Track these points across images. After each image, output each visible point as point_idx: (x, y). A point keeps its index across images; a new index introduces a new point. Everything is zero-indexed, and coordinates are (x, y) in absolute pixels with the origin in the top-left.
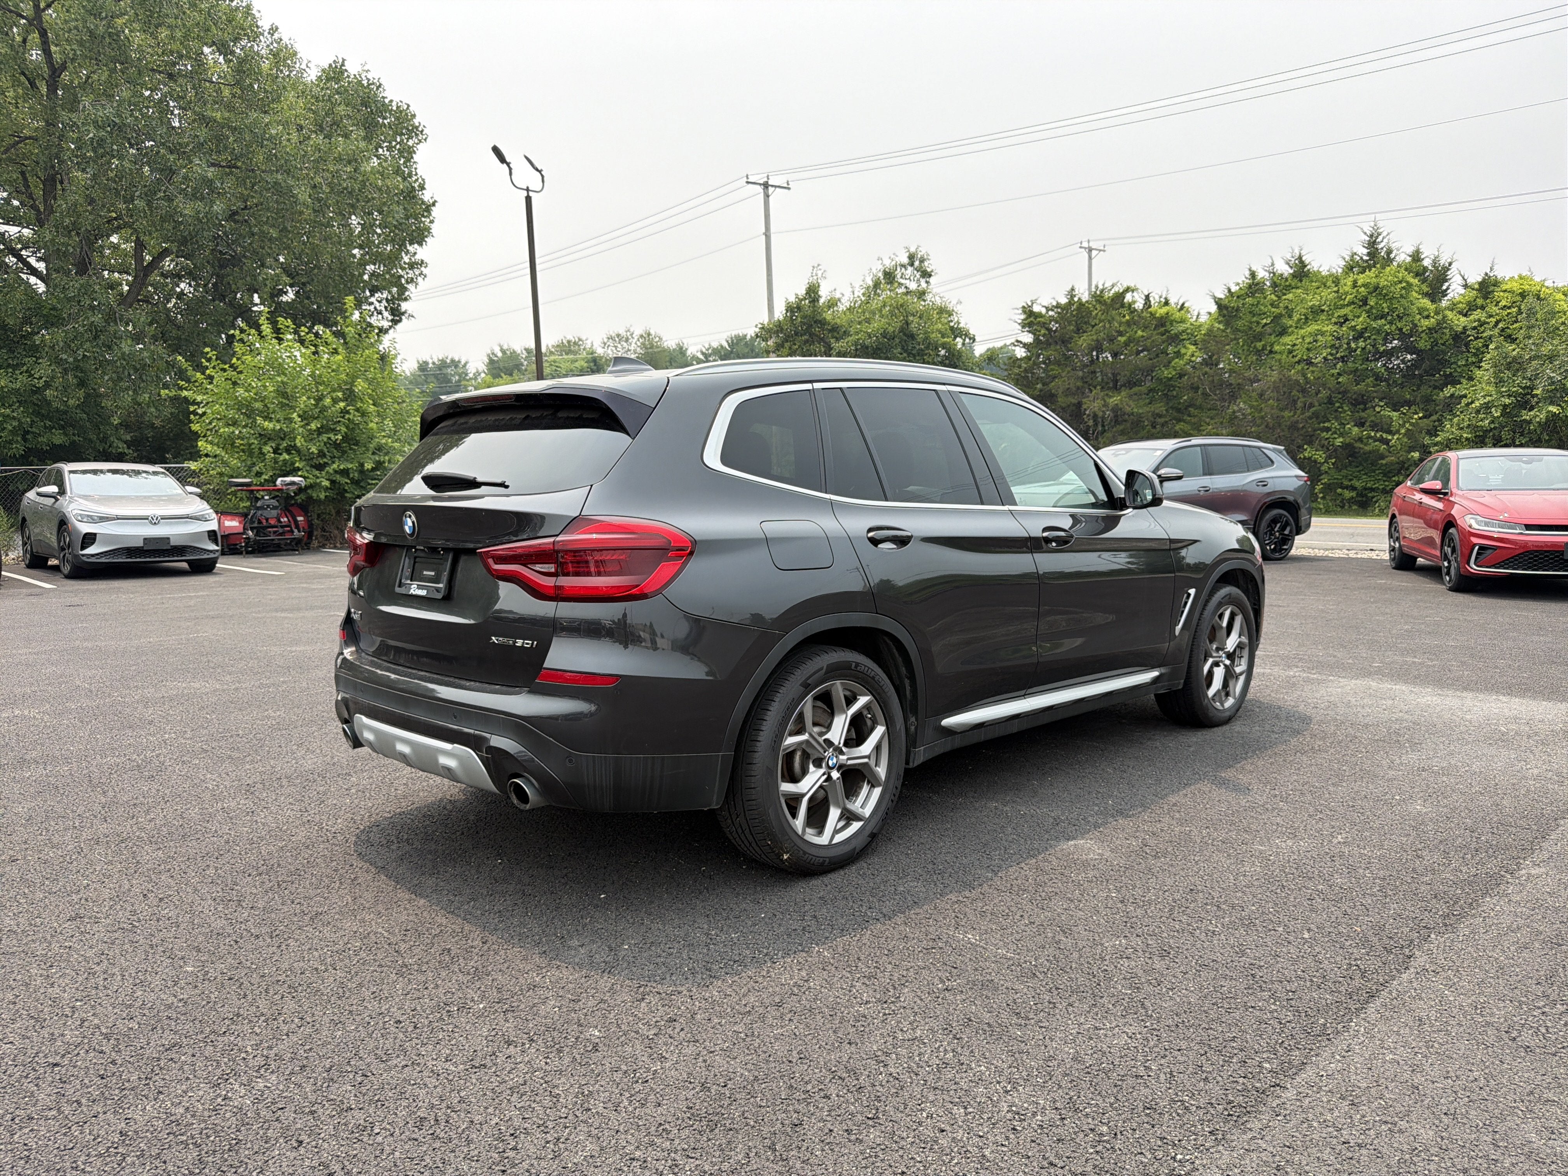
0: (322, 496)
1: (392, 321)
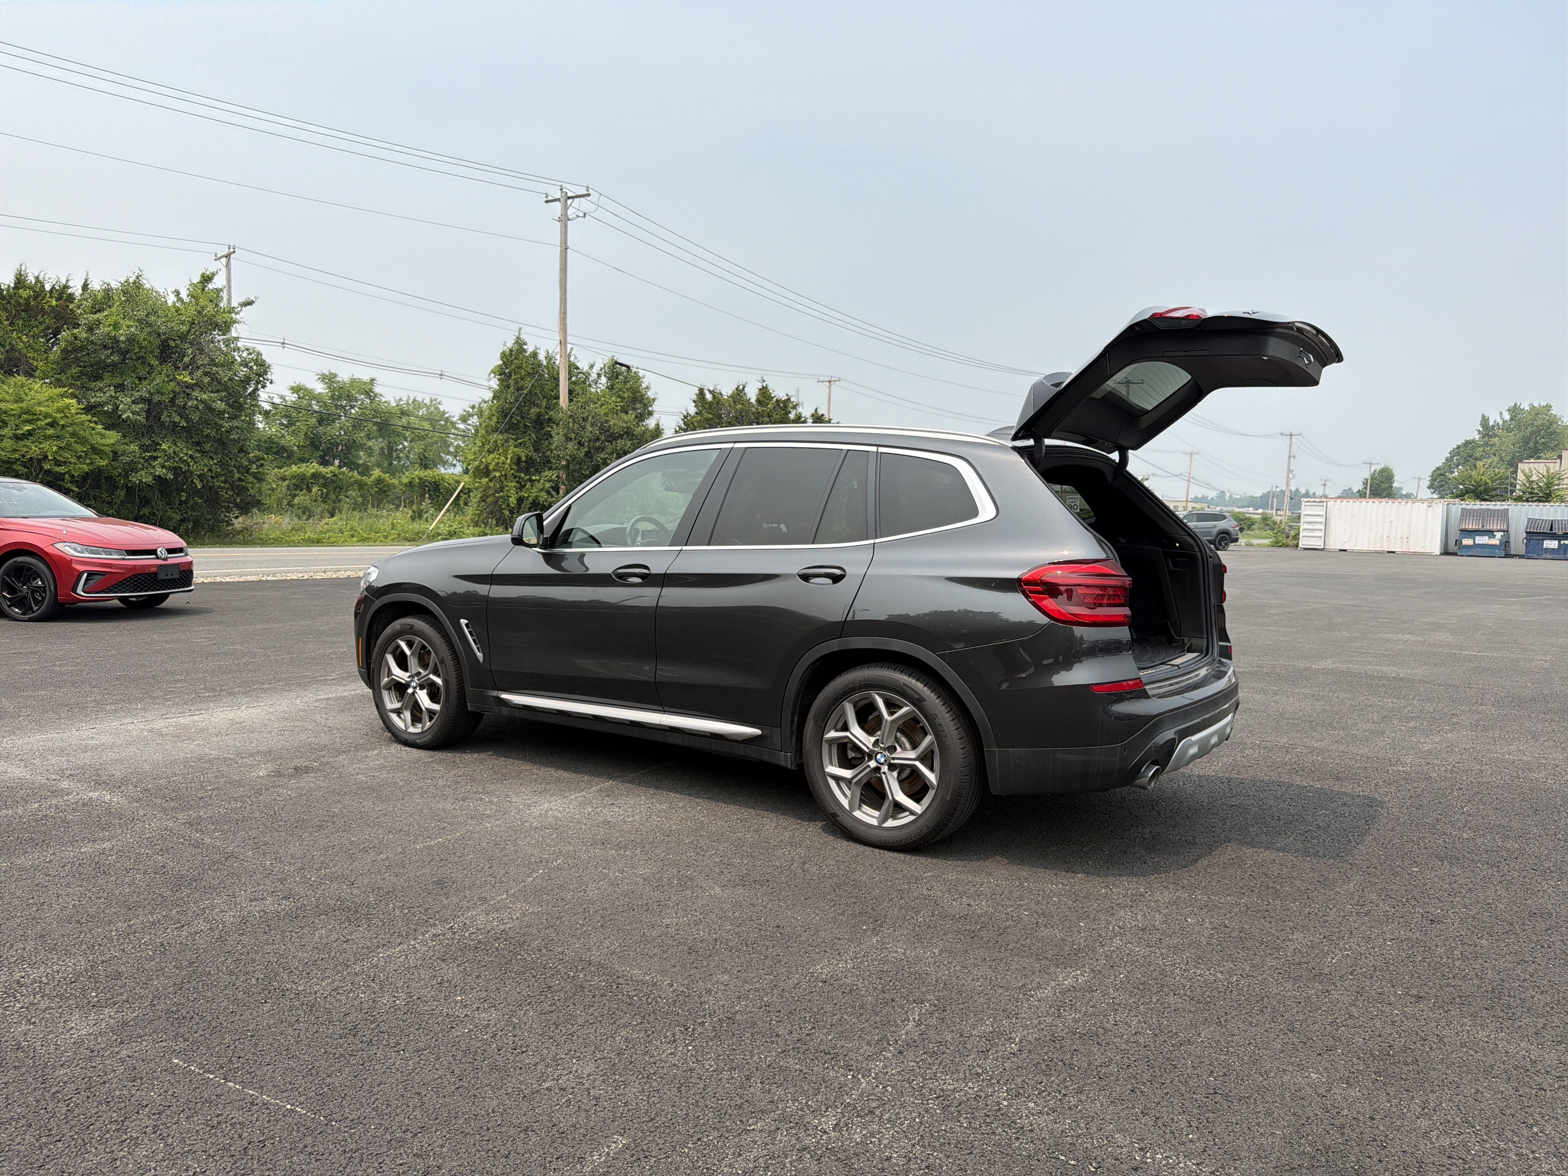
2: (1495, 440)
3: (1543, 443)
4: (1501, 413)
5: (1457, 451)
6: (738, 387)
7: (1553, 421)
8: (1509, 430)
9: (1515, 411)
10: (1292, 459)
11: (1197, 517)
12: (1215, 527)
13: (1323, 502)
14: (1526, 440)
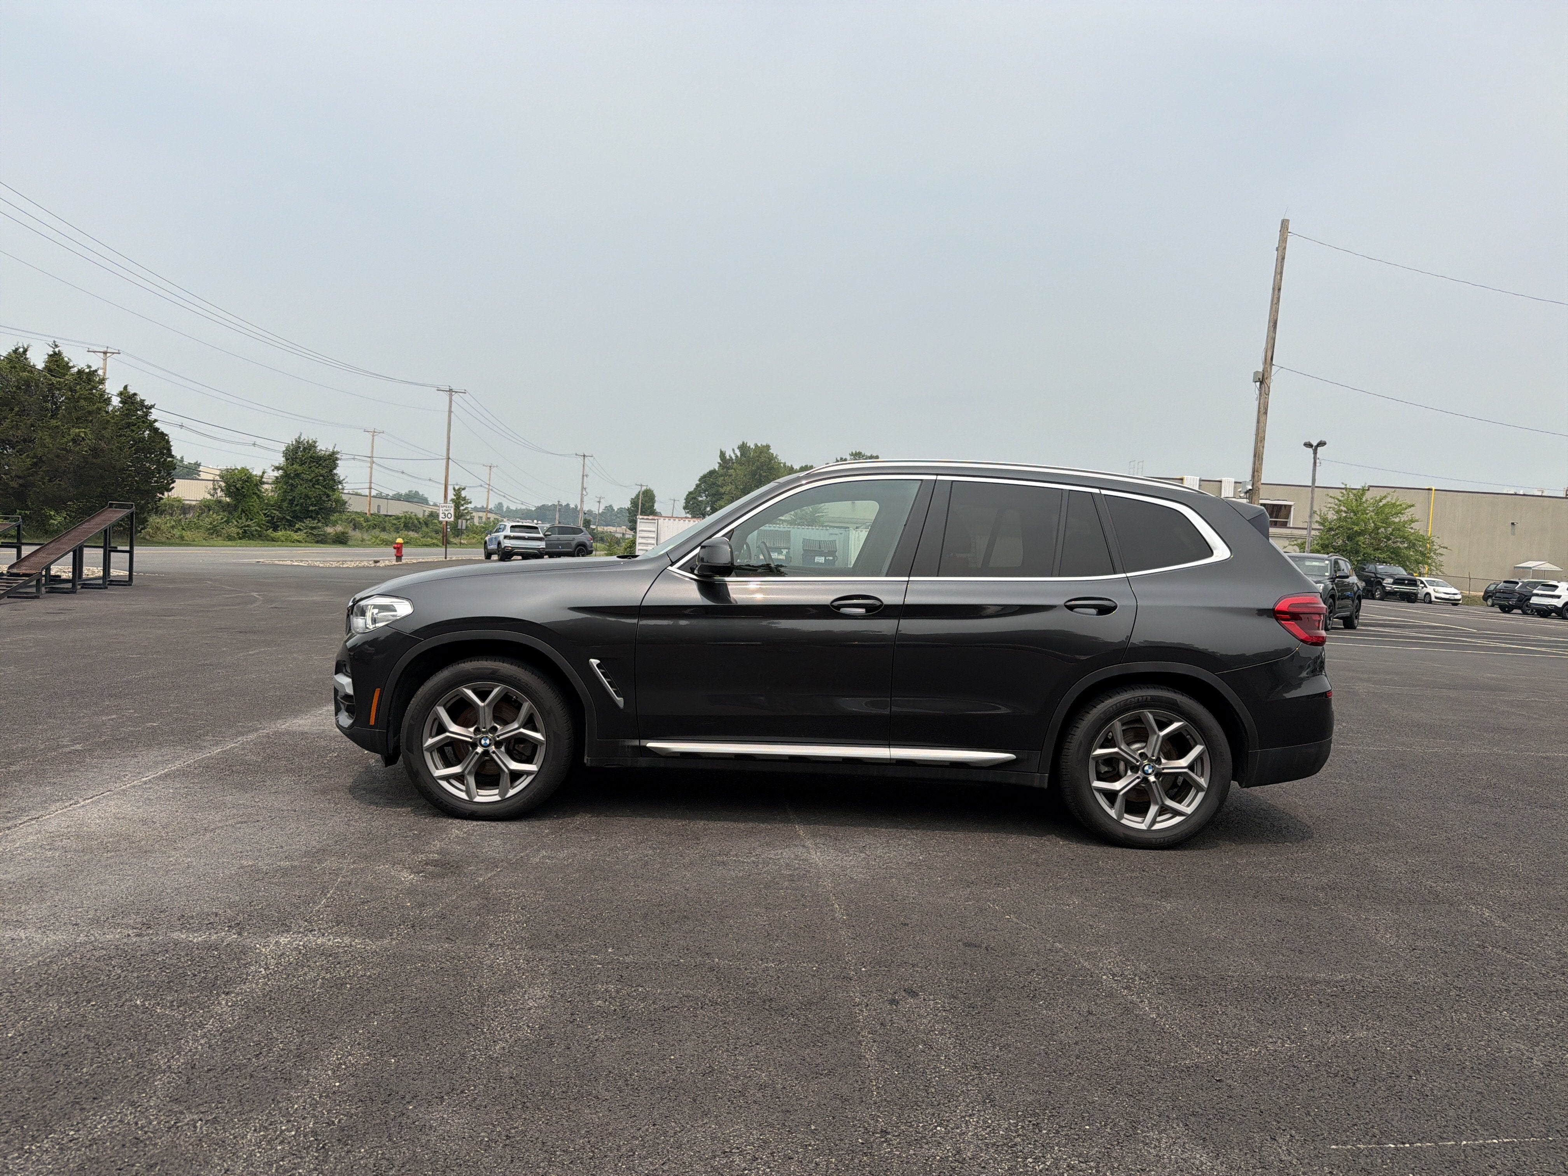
2: (732, 471)
3: (765, 476)
4: (733, 450)
5: (703, 479)
6: (17, 349)
7: (771, 458)
8: (741, 464)
9: (743, 447)
10: (585, 477)
11: (559, 531)
12: (574, 539)
13: (654, 520)
14: (754, 474)
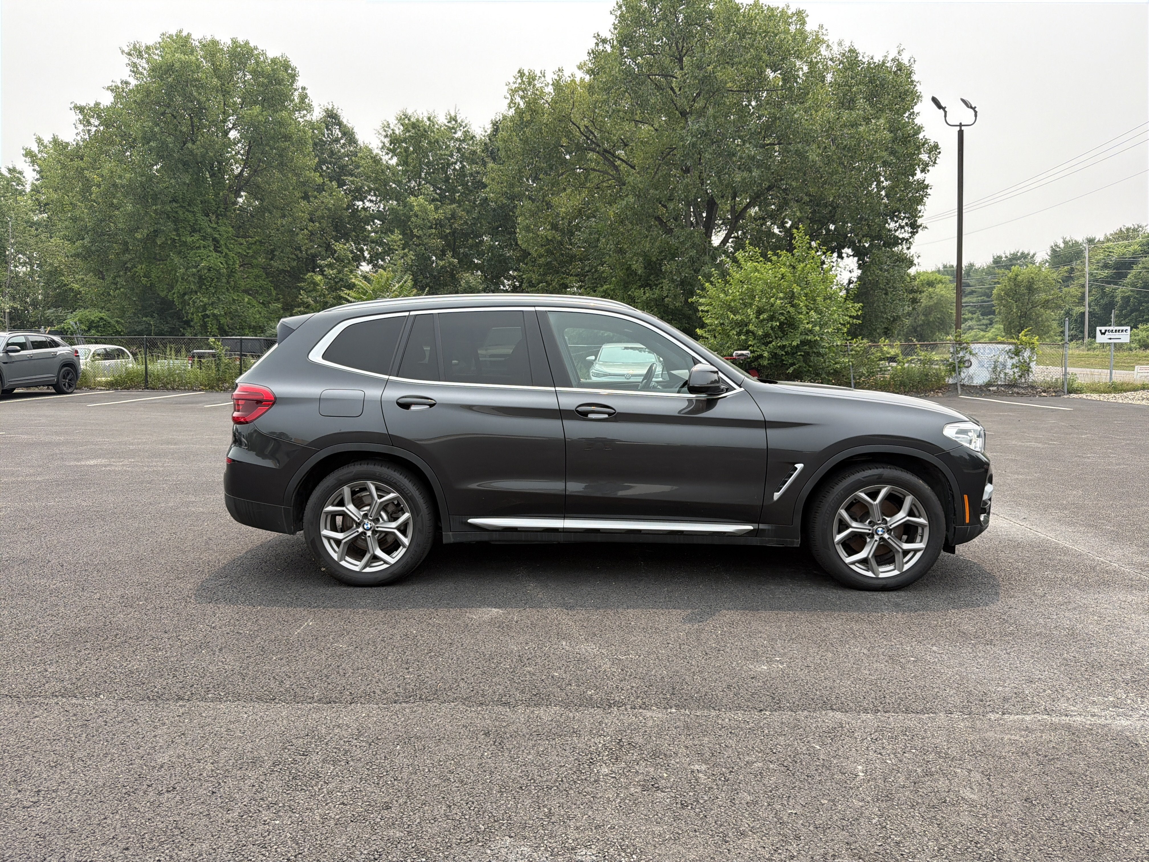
0: (766, 363)
1: (911, 232)
